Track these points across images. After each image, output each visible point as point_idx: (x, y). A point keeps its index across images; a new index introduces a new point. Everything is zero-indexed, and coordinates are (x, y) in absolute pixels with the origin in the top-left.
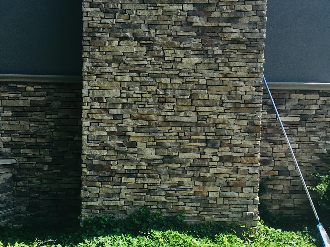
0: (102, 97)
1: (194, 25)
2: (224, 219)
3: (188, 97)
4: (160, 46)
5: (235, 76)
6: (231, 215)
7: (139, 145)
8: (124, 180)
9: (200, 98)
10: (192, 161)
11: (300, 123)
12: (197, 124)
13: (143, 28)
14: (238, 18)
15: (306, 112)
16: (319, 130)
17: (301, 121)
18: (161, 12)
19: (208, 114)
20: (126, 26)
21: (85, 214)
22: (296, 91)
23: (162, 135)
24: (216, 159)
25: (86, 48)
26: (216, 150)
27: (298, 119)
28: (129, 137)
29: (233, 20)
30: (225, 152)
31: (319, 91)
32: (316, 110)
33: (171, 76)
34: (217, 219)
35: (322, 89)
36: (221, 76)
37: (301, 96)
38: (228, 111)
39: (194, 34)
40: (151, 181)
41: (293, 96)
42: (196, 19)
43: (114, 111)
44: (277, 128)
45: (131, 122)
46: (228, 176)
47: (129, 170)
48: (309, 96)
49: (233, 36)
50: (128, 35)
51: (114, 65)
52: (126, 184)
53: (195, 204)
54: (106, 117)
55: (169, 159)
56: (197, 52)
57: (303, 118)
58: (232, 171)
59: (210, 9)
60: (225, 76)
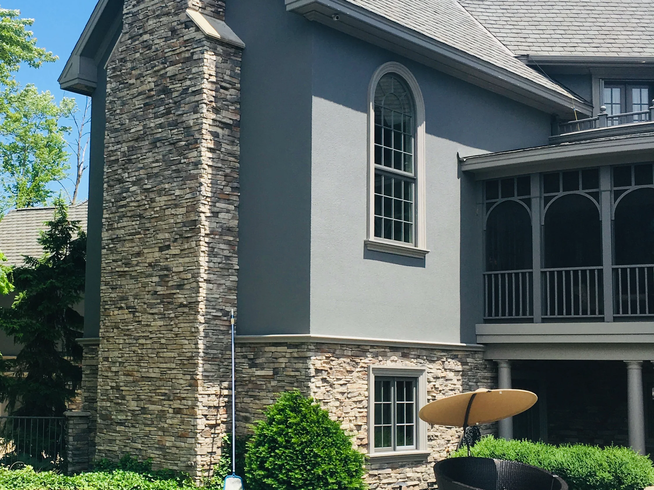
0: (108, 358)
1: (158, 293)
2: (175, 468)
3: (155, 355)
4: (140, 312)
5: (182, 335)
6: (180, 464)
7: (128, 398)
8: (118, 428)
9: (162, 356)
10: (157, 412)
11: (272, 377)
12: (161, 379)
13: (131, 299)
14: (184, 285)
15: (276, 365)
16: (287, 384)
17: (274, 375)
18: (140, 285)
19: (165, 370)
20: (122, 299)
21: (97, 457)
22: (270, 343)
23: (140, 389)
24: (171, 411)
25: (102, 318)
26: (171, 403)
27: (271, 373)
28: (122, 390)
29: (180, 287)
30: (176, 404)
31: (286, 343)
32: (286, 363)
33: (146, 338)
34: (171, 467)
35: (290, 341)
36: (173, 336)
37: (273, 349)
38: (178, 367)
39: (159, 301)
40: (133, 430)
41: (267, 349)
42: (159, 288)
43: (114, 369)
44: (255, 382)
45: (123, 378)
46: (178, 427)
47: (120, 420)
48: (279, 349)
49: (180, 301)
50: (123, 305)
51: (115, 330)
52: (119, 432)
53: (158, 452)
54: (110, 374)
55: (144, 410)
56: (160, 316)
57: (276, 371)
58: (180, 423)
59: (167, 279)
60: (176, 335)
